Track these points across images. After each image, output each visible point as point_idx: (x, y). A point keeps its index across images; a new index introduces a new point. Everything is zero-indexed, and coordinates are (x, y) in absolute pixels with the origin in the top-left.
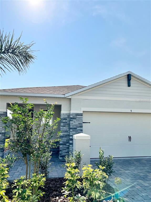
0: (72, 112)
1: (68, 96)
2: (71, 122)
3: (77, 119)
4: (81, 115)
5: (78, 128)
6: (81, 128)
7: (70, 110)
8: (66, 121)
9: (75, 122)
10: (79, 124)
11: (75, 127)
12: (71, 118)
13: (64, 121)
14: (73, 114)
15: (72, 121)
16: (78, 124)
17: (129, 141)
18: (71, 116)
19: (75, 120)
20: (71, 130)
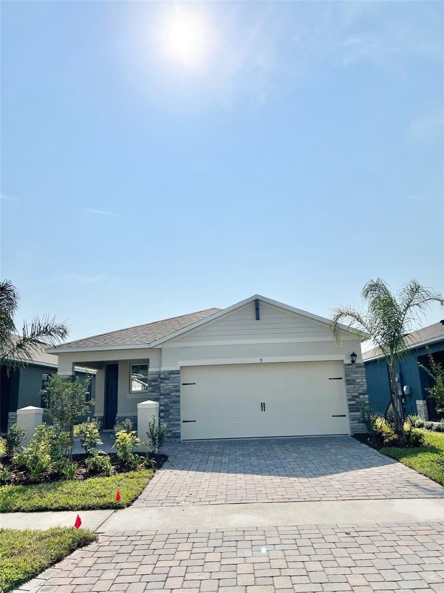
0: (163, 369)
1: (157, 345)
2: (162, 385)
3: (171, 379)
4: (178, 372)
5: (172, 394)
6: (178, 394)
7: (160, 366)
8: (157, 383)
9: (168, 384)
10: (175, 386)
11: (168, 392)
12: (162, 379)
13: (153, 383)
14: (164, 372)
15: (163, 383)
16: (172, 387)
17: (262, 411)
18: (162, 376)
19: (168, 381)
20: (162, 397)
